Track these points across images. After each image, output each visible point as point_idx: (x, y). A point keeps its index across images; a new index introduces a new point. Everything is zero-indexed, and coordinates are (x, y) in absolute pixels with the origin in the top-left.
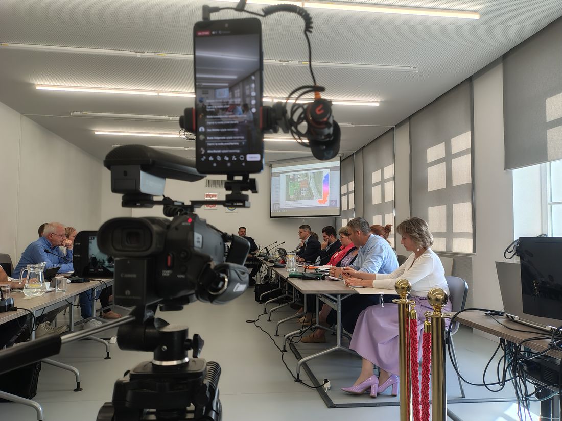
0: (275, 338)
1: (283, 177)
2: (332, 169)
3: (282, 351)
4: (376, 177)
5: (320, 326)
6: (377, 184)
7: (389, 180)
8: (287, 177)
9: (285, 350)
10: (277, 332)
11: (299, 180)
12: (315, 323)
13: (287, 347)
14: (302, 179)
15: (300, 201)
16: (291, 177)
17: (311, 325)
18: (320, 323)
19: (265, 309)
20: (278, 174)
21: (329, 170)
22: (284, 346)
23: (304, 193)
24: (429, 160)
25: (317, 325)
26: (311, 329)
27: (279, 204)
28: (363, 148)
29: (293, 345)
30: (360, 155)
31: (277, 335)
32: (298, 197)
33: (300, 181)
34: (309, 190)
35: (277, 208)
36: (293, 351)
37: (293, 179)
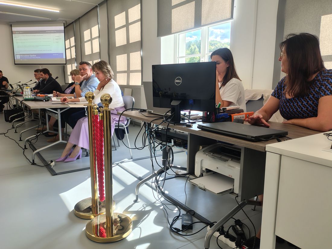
2: (58, 31)
9: (26, 148)
10: (20, 138)
13: (28, 146)
19: (13, 125)
25: (47, 131)
28: (79, 18)
29: (32, 145)
30: (78, 22)
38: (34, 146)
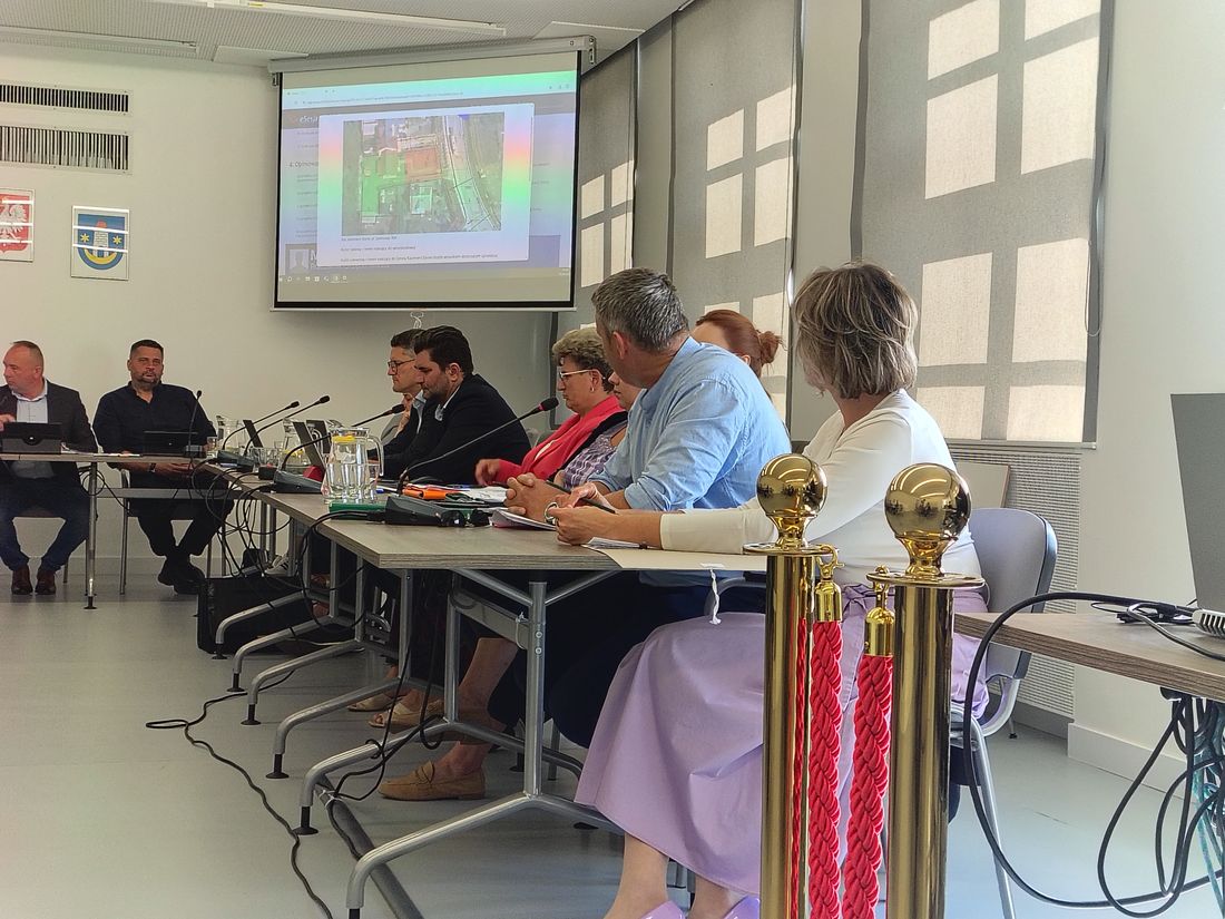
0: (271, 786)
1: (331, 128)
2: (544, 104)
3: (294, 833)
4: (722, 141)
5: (462, 727)
6: (726, 171)
7: (772, 153)
8: (352, 128)
9: (307, 829)
10: (278, 759)
11: (402, 145)
12: (439, 716)
13: (319, 817)
14: (414, 143)
15: (402, 238)
16: (369, 131)
17: (424, 722)
18: (462, 716)
19: (236, 677)
20: (312, 116)
21: (530, 107)
22: (306, 812)
23: (423, 202)
24: (934, 71)
25: (449, 721)
26: (423, 739)
27: (314, 247)
28: (676, 16)
29: (345, 809)
30: (663, 48)
31: (278, 773)
32: (397, 221)
33: (407, 152)
34: (446, 190)
35: (305, 263)
36: (341, 833)
37: (375, 142)
38: (360, 819)
